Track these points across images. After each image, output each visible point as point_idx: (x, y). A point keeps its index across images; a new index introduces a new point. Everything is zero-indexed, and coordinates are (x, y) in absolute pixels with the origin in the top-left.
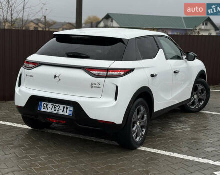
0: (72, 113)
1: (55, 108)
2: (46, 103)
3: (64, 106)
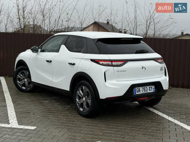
1: (144, 89)
2: (138, 88)
3: (149, 86)
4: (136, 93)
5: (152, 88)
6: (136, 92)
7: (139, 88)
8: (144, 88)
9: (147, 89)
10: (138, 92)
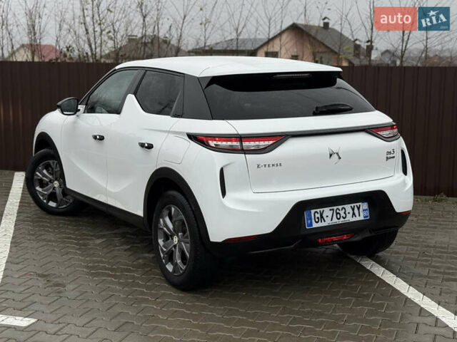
0: (367, 213)
1: (337, 213)
2: (318, 210)
4: (311, 225)
5: (361, 210)
6: (311, 222)
7: (322, 210)
8: (338, 209)
9: (345, 213)
10: (317, 222)
